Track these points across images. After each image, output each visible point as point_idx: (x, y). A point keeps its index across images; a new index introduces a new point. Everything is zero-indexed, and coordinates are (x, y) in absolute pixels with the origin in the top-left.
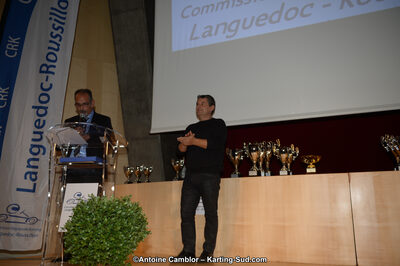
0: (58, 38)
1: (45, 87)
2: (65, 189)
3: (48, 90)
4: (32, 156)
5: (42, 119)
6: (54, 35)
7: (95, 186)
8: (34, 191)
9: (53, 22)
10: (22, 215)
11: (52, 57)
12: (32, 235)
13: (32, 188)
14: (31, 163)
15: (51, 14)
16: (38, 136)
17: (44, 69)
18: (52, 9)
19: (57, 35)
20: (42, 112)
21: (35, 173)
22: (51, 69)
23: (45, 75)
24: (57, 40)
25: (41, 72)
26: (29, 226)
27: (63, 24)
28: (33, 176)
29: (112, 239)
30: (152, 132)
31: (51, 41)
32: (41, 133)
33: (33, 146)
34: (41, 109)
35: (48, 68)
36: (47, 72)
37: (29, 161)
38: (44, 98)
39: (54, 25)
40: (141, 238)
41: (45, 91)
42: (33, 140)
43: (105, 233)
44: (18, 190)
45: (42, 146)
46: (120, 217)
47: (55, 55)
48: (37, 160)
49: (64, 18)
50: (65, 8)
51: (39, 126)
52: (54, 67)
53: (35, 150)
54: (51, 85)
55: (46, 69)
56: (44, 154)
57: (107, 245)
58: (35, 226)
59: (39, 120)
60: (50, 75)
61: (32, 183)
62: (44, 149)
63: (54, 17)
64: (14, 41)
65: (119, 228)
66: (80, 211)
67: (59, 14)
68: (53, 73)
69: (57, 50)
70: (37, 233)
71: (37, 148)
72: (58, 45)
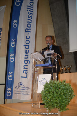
0: (31, 18)
1: (28, 37)
2: (38, 77)
3: (29, 38)
4: (25, 64)
5: (28, 50)
6: (29, 17)
7: (50, 75)
8: (27, 77)
9: (28, 11)
10: (23, 86)
11: (29, 26)
12: (27, 94)
13: (26, 76)
14: (25, 67)
15: (28, 8)
16: (27, 57)
17: (27, 30)
18: (28, 6)
19: (31, 16)
20: (27, 47)
21: (27, 71)
22: (29, 30)
23: (27, 33)
24: (30, 18)
25: (26, 32)
26: (26, 91)
27: (32, 11)
28: (26, 72)
29: (60, 98)
30: (70, 52)
31: (28, 19)
32: (28, 55)
33: (25, 60)
34: (27, 46)
35: (28, 30)
36: (28, 32)
37: (24, 66)
38: (28, 42)
39: (29, 12)
40: (72, 98)
41: (28, 39)
42: (25, 58)
43: (57, 96)
44: (21, 77)
45: (28, 60)
46: (63, 89)
47: (30, 25)
48: (27, 65)
49: (32, 9)
50: (32, 5)
51: (27, 52)
52: (30, 29)
53: (26, 62)
54: (30, 36)
55: (27, 31)
56: (29, 63)
57: (58, 101)
58: (28, 91)
59: (26, 50)
60: (29, 33)
61: (26, 74)
62: (29, 61)
63: (29, 9)
64: (15, 21)
65: (63, 94)
66: (47, 87)
67: (30, 8)
68: (30, 32)
69: (31, 22)
70: (29, 93)
71: (27, 61)
72: (31, 20)
